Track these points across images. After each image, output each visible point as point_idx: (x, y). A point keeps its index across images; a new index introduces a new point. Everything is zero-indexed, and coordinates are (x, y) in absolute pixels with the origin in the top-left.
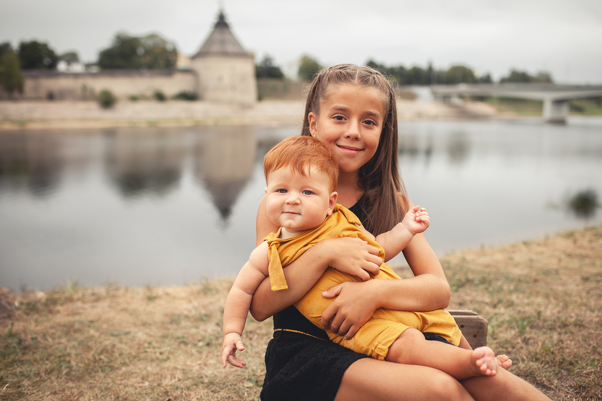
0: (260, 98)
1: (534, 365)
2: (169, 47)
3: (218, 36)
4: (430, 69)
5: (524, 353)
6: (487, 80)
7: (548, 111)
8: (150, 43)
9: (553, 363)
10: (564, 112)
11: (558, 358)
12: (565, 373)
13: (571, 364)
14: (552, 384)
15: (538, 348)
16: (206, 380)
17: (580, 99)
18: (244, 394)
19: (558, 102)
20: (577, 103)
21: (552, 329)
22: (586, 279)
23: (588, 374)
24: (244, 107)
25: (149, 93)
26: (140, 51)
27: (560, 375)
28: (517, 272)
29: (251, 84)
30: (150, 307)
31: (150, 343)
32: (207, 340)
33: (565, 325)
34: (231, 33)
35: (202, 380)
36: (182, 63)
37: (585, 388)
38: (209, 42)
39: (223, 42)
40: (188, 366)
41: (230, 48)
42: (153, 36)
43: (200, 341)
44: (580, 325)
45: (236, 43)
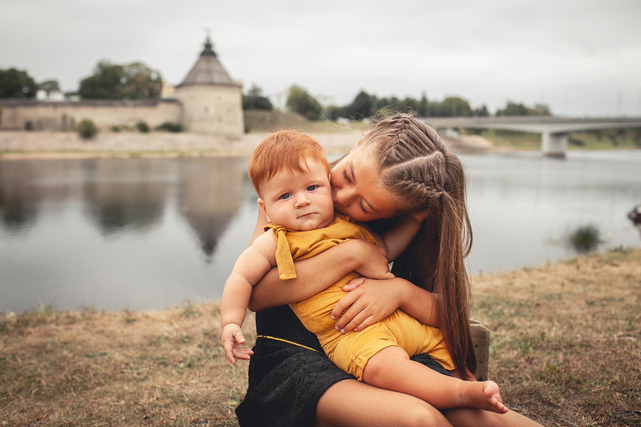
0: (247, 130)
1: (539, 384)
2: (154, 76)
3: (204, 66)
4: (424, 100)
5: (527, 372)
6: (483, 112)
7: (547, 145)
8: (134, 71)
9: (558, 382)
10: (563, 145)
11: (565, 376)
12: (572, 392)
13: (579, 382)
14: (559, 402)
15: (544, 367)
16: (187, 399)
17: (579, 132)
18: (228, 412)
19: (557, 135)
20: (576, 137)
21: (557, 349)
22: (591, 304)
23: (597, 393)
24: (231, 139)
25: (132, 124)
26: (124, 80)
27: (567, 394)
28: (518, 297)
29: (239, 114)
30: (129, 329)
31: (127, 364)
32: (188, 361)
33: (570, 346)
34: (218, 62)
35: (183, 398)
36: (167, 93)
37: (594, 406)
38: (194, 71)
39: (209, 72)
40: (168, 385)
41: (217, 78)
42: (136, 65)
43: (181, 362)
44: (586, 345)
45: (224, 72)
